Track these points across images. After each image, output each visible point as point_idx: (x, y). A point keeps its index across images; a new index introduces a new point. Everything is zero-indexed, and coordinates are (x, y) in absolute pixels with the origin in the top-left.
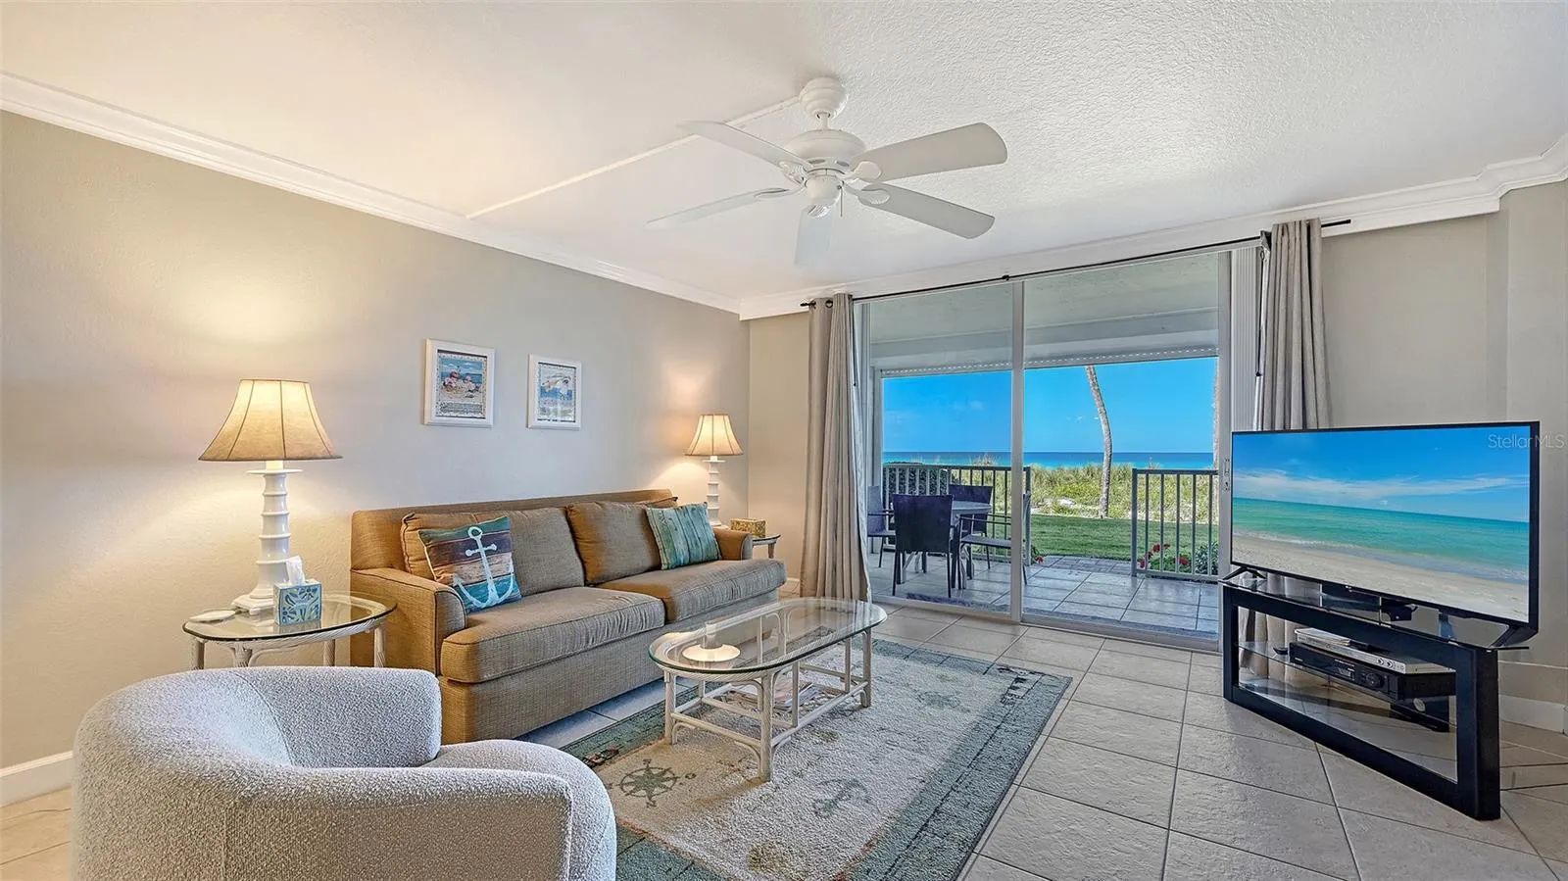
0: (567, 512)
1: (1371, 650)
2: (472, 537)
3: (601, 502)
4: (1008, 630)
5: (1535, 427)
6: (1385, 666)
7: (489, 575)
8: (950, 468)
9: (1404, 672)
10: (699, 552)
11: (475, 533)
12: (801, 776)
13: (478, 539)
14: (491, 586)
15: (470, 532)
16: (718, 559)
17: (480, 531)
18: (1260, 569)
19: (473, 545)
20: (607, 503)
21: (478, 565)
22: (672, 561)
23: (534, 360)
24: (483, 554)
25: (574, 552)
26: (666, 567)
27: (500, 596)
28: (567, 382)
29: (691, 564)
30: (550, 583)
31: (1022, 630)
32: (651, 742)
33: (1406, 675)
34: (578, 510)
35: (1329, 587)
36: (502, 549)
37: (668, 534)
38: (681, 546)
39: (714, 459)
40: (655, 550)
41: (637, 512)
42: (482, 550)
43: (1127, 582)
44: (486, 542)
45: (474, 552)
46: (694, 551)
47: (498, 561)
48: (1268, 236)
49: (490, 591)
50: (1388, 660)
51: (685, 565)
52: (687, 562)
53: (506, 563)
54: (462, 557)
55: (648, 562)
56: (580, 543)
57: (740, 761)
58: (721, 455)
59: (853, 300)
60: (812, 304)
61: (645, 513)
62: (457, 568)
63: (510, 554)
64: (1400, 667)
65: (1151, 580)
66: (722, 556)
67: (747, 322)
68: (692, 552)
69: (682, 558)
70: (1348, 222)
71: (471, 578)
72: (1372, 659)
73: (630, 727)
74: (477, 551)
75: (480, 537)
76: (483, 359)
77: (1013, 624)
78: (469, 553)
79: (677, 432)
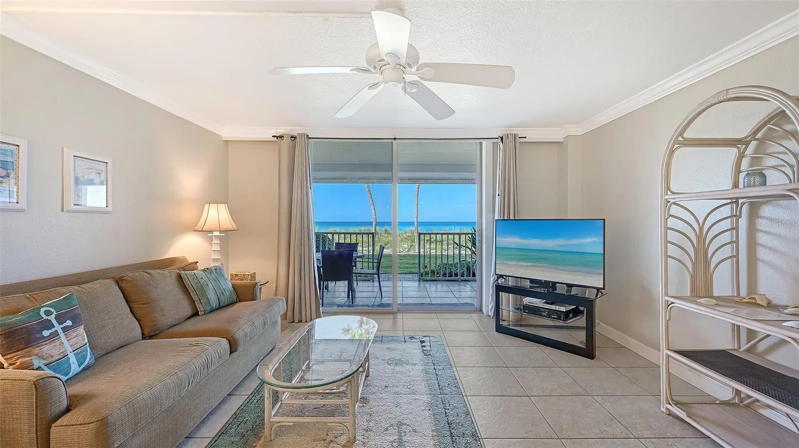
0: (119, 282)
1: (552, 304)
2: (45, 317)
3: (146, 271)
4: (391, 316)
5: (604, 220)
6: (558, 309)
7: (69, 349)
8: (327, 233)
9: (564, 311)
10: (225, 300)
11: (48, 313)
12: (371, 430)
13: (52, 318)
14: (73, 359)
15: (42, 313)
16: (237, 302)
17: (52, 310)
18: (504, 276)
19: (48, 325)
20: (152, 271)
21: (57, 343)
22: (208, 308)
23: (69, 154)
24: (60, 331)
25: (131, 316)
26: (203, 313)
27: (79, 366)
28: (99, 174)
29: (220, 308)
30: (117, 343)
31: (399, 316)
32: (254, 444)
33: (566, 311)
34: (129, 279)
35: (532, 281)
36: (76, 324)
37: (202, 290)
38: (212, 297)
39: (217, 233)
40: (192, 302)
41: (174, 276)
42: (58, 328)
43: (416, 284)
44: (60, 319)
45: (50, 331)
46: (222, 298)
47: (75, 334)
48: (502, 139)
49: (72, 365)
50: (558, 307)
51: (216, 309)
52: (217, 307)
53: (80, 335)
54: (40, 339)
55: (189, 311)
56: (134, 305)
57: (327, 435)
58: (221, 232)
59: (309, 138)
60: (281, 137)
61: (180, 275)
62: (36, 351)
63: (83, 327)
64: (563, 309)
65: (425, 282)
66: (239, 299)
67: (226, 141)
68: (221, 299)
69: (214, 304)
70: (526, 137)
71: (52, 356)
72: (553, 307)
73: (225, 439)
74: (53, 330)
75: (54, 315)
76: (15, 147)
77: (394, 313)
78: (46, 333)
79: (187, 214)
